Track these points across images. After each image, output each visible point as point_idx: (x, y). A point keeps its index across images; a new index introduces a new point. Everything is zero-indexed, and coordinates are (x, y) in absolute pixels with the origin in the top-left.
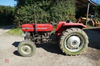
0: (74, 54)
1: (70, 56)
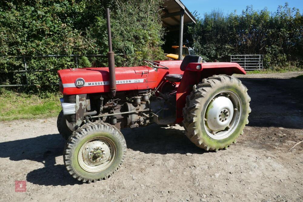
0: (222, 145)
1: (214, 151)
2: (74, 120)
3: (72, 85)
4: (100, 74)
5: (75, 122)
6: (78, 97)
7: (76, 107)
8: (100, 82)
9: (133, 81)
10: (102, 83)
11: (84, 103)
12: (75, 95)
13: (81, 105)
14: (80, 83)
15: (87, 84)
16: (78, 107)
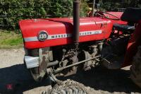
2: (37, 72)
3: (34, 39)
4: (63, 25)
5: (39, 74)
6: (41, 51)
7: (39, 60)
8: (63, 35)
9: (93, 32)
10: (65, 35)
11: (47, 56)
12: (38, 49)
13: (44, 58)
14: (43, 36)
15: (50, 37)
16: (42, 60)
